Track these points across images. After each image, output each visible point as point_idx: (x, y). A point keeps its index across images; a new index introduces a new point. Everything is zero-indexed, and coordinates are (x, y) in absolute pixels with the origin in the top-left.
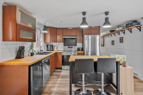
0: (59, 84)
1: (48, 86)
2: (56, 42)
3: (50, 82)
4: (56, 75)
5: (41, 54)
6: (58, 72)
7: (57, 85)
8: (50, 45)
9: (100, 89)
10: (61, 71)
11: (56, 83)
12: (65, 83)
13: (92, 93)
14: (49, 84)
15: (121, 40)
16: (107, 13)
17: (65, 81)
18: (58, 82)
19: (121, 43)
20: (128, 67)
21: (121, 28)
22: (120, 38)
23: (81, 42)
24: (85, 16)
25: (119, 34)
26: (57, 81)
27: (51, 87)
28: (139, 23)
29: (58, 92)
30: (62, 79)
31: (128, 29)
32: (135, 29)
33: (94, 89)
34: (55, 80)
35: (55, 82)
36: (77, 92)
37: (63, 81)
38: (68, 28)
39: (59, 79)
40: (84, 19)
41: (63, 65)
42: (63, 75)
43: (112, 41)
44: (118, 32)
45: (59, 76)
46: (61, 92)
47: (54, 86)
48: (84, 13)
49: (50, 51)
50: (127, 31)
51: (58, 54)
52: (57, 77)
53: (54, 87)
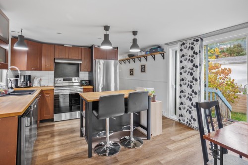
0: (60, 145)
1: (37, 155)
2: (40, 69)
3: (39, 147)
4: (46, 133)
5: (9, 94)
6: (46, 127)
7: (56, 149)
8: (24, 76)
9: (127, 137)
10: (53, 125)
11: (53, 146)
12: (71, 142)
13: (119, 144)
14: (39, 152)
15: (143, 69)
16: (135, 33)
17: (69, 138)
18: (56, 143)
19: (143, 73)
20: (158, 102)
21: (143, 53)
22: (142, 66)
23: (87, 71)
24: (108, 32)
25: (140, 61)
26: (53, 142)
27: (47, 155)
28: (163, 50)
29: (65, 157)
30: (62, 137)
31: (152, 55)
32: (158, 56)
33: (119, 138)
34: (48, 141)
35: (49, 145)
36: (96, 148)
37: (65, 139)
38: (63, 45)
39: (57, 138)
40: (106, 36)
41: (55, 113)
42: (59, 130)
43: (130, 70)
44: (139, 58)
45: (54, 133)
46: (70, 156)
47: (51, 151)
48: (107, 28)
49: (25, 87)
50: (150, 57)
51: (45, 92)
52: (49, 136)
53: (53, 152)
